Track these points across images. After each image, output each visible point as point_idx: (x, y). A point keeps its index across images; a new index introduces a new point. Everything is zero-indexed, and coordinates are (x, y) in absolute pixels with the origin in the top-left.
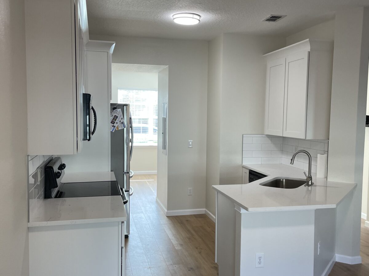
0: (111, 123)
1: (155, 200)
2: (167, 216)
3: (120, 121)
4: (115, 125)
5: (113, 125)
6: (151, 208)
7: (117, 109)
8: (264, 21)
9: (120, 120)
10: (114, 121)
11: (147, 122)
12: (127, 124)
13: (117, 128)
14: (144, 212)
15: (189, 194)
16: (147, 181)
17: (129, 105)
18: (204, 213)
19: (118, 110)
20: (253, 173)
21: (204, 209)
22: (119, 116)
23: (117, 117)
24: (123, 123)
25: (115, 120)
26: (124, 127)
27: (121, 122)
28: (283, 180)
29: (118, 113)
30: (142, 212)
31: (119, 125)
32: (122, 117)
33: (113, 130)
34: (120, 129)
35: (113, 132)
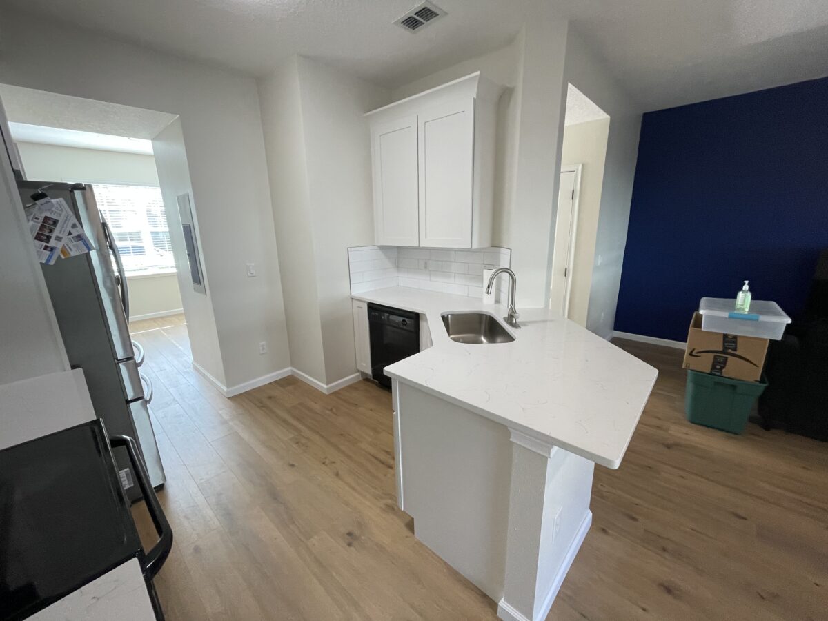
0: (36, 238)
1: (192, 366)
2: (229, 398)
3: (70, 233)
4: (52, 243)
5: (44, 244)
6: (189, 386)
7: (48, 199)
8: (395, 23)
9: (69, 228)
10: (47, 233)
11: (139, 237)
12: (98, 240)
13: (64, 251)
14: (178, 400)
15: (262, 352)
16: (163, 330)
17: (90, 187)
18: (290, 374)
19: (53, 201)
20: (374, 306)
21: (290, 368)
22: (61, 219)
23: (55, 222)
24: (80, 237)
25: (51, 231)
26: (89, 249)
27: (75, 233)
28: (448, 315)
29: (54, 209)
30: (174, 399)
31: (71, 245)
32: (74, 221)
33: (48, 260)
34: (73, 253)
35: (52, 263)
